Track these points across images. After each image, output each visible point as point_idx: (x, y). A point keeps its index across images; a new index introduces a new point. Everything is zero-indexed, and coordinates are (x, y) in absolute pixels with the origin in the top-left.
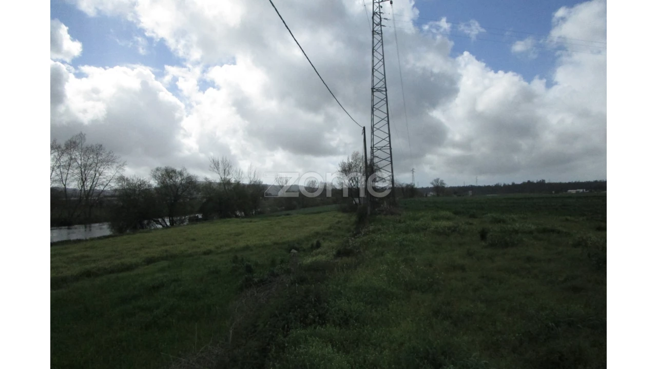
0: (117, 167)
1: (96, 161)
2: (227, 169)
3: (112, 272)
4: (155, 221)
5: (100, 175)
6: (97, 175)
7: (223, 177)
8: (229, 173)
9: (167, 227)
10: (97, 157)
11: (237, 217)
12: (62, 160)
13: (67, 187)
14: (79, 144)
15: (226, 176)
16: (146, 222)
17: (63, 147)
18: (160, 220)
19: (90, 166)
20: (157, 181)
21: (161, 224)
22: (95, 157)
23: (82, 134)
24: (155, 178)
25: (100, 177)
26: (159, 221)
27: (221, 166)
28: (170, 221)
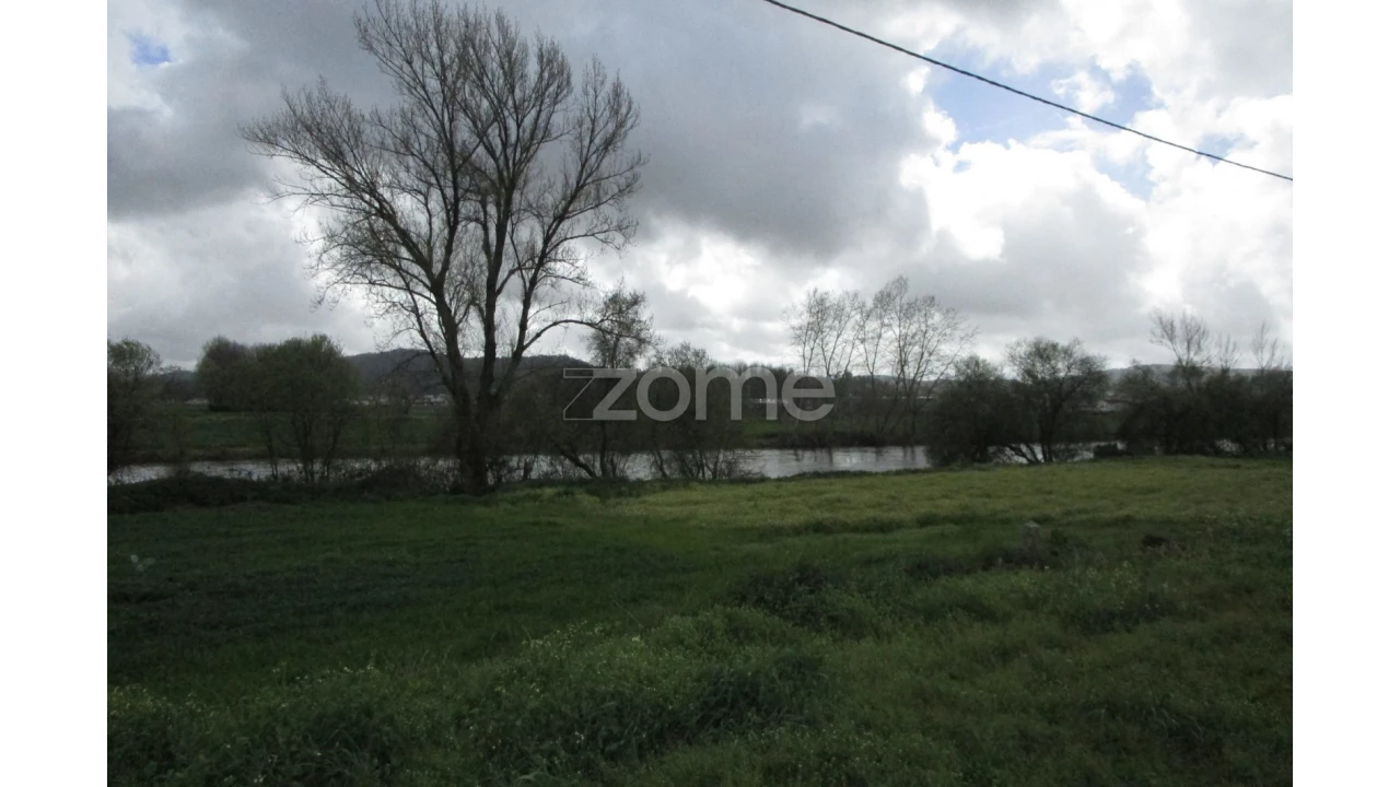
0: (962, 338)
1: (924, 328)
2: (1196, 337)
3: (856, 529)
4: (1012, 449)
5: (930, 354)
6: (926, 355)
7: (1185, 358)
8: (1199, 347)
9: (1037, 462)
10: (926, 321)
11: (1219, 453)
12: (867, 328)
13: (875, 374)
14: (895, 298)
15: (1192, 354)
16: (991, 449)
17: (870, 304)
18: (1024, 448)
19: (913, 337)
20: (1016, 368)
21: (1024, 455)
22: (922, 320)
23: (902, 278)
24: (1013, 361)
25: (932, 358)
26: (1020, 450)
27: (1179, 331)
28: (1044, 453)
